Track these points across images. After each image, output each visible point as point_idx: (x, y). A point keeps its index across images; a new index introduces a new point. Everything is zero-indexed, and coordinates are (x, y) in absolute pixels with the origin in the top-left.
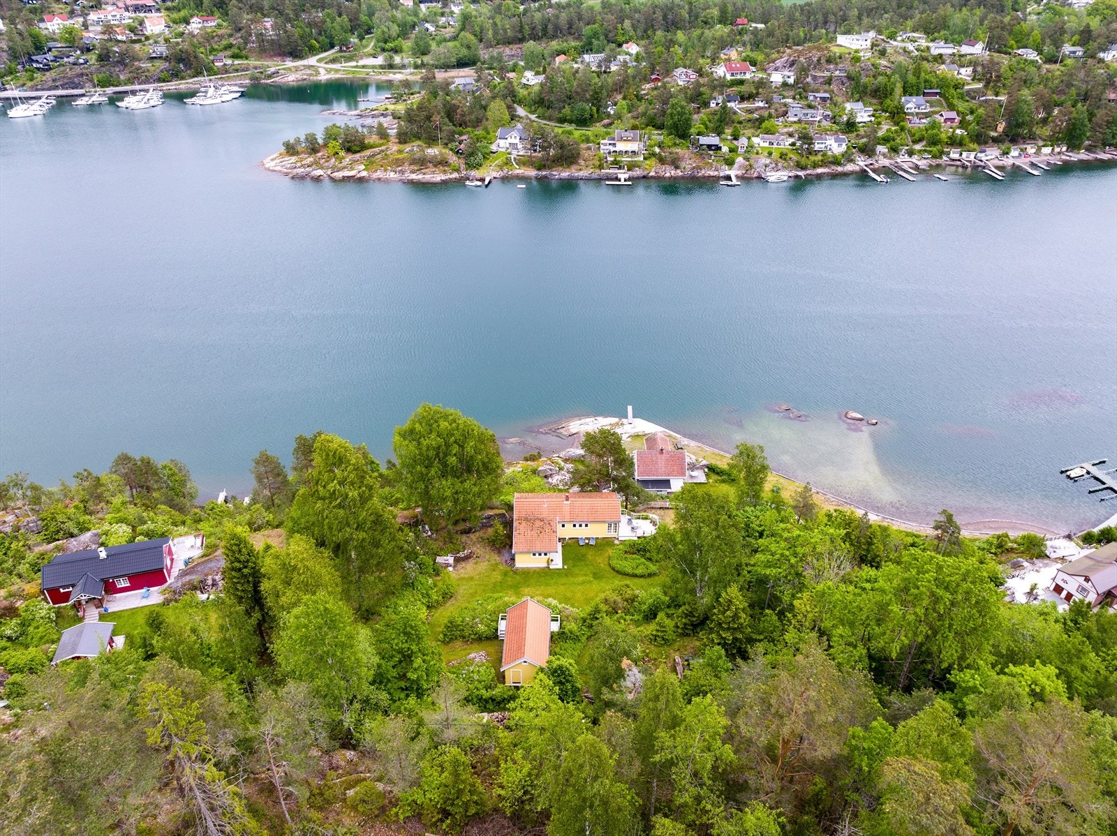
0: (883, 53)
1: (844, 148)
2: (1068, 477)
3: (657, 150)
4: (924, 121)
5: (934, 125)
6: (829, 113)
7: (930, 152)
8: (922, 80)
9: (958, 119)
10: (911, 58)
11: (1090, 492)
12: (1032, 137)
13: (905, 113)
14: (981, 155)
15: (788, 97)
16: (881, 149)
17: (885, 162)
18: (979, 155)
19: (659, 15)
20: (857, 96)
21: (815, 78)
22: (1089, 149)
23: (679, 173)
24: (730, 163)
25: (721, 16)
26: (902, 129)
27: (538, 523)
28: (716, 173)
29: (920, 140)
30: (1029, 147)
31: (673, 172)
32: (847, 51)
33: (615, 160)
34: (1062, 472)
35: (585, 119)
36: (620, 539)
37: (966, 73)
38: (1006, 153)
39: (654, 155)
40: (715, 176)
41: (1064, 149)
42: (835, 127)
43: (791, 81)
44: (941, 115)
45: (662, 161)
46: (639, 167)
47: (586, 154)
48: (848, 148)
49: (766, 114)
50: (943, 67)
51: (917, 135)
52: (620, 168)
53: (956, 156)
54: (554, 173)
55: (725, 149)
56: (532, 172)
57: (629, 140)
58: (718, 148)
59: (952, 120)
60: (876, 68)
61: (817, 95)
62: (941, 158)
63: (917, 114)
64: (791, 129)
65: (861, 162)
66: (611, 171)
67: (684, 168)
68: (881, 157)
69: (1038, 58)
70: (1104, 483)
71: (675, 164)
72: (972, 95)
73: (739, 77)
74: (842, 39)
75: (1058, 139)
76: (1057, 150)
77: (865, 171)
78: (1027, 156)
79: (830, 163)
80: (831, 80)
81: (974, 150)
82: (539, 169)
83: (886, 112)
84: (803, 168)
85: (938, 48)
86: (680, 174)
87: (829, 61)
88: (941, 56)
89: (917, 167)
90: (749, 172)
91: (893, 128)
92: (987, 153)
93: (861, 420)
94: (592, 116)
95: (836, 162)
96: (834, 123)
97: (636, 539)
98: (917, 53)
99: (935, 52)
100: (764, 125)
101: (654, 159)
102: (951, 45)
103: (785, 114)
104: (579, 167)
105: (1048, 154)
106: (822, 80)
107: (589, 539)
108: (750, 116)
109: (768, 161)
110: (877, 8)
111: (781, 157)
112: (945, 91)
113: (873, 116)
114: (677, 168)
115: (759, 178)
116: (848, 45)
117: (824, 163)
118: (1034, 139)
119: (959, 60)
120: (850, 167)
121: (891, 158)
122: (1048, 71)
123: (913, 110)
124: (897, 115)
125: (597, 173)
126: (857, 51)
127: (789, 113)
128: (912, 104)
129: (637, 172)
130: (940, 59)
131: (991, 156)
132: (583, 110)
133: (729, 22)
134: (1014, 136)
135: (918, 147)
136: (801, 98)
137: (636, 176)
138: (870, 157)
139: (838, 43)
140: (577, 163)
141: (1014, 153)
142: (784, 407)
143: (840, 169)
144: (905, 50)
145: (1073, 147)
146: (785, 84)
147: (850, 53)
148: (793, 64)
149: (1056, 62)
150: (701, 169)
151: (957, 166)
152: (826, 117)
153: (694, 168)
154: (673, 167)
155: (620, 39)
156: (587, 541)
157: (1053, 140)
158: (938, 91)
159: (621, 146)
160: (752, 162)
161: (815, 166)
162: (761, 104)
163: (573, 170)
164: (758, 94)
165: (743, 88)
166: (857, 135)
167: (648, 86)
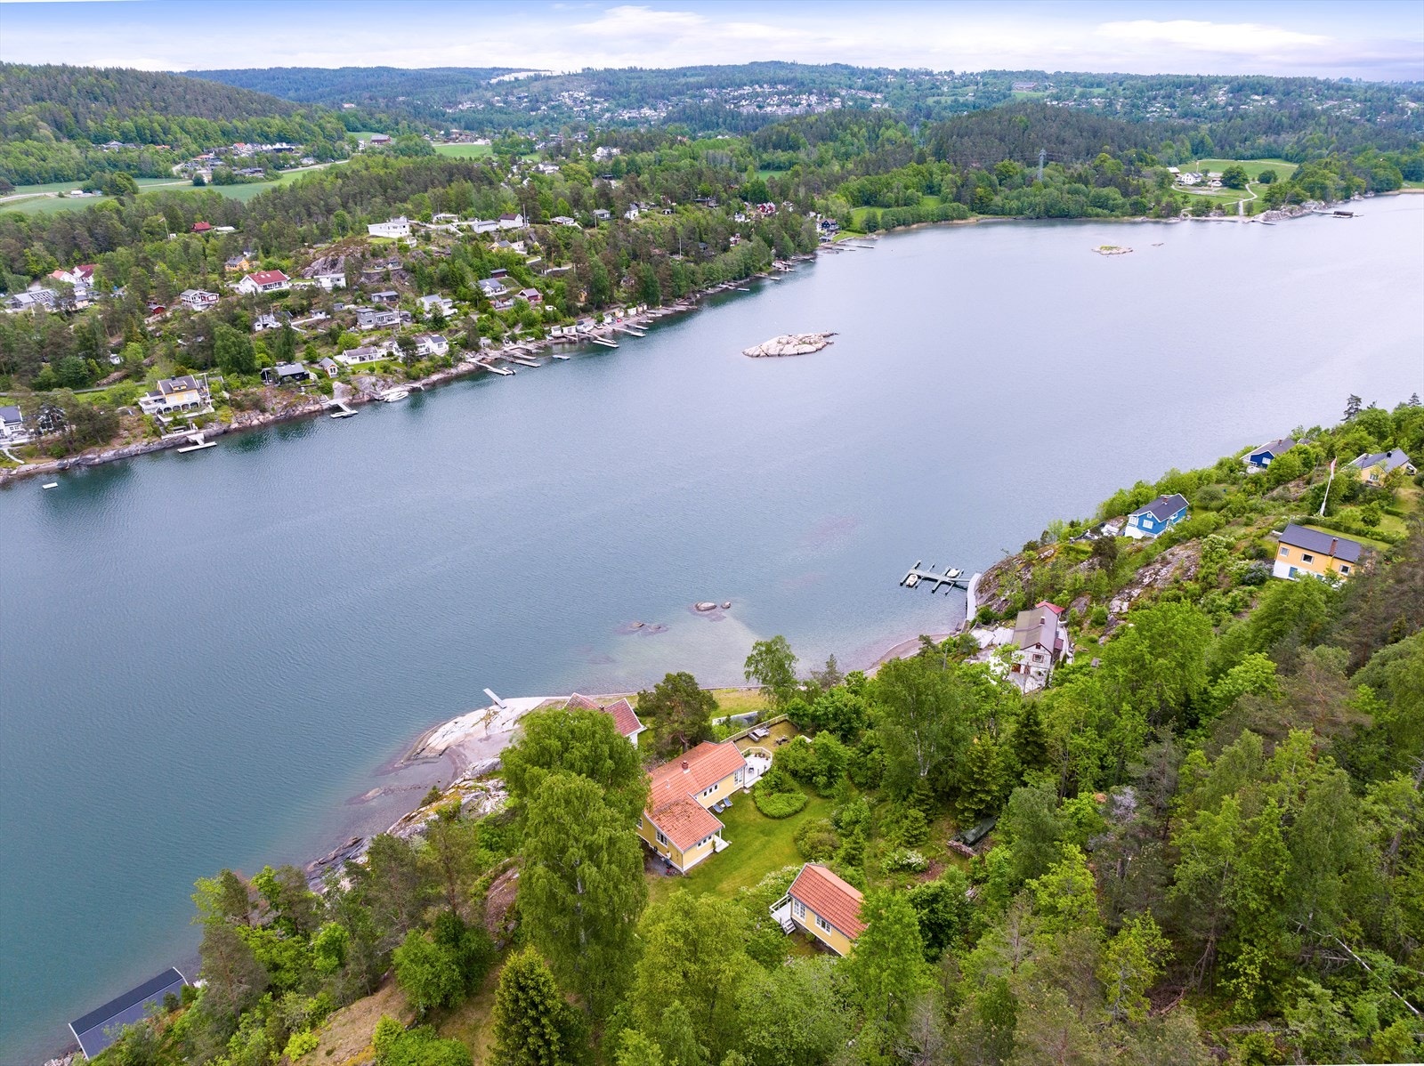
0: (427, 238)
1: (445, 347)
2: (909, 586)
3: (226, 395)
4: (507, 303)
5: (520, 306)
6: (406, 312)
7: (531, 334)
8: (486, 261)
9: (540, 296)
10: (458, 239)
11: (933, 592)
12: (613, 302)
13: (487, 298)
14: (580, 328)
15: (347, 303)
16: (484, 341)
17: (494, 354)
18: (579, 328)
19: (81, 230)
20: (426, 289)
21: (368, 276)
22: (666, 304)
23: (269, 417)
24: (328, 391)
25: (171, 222)
26: (493, 315)
27: (677, 810)
28: (317, 407)
29: (515, 324)
30: (616, 311)
31: (261, 417)
32: (390, 241)
33: (175, 419)
34: (902, 584)
35: (84, 378)
36: (747, 786)
37: (518, 247)
38: (600, 321)
39: (223, 401)
40: (318, 411)
41: (645, 307)
42: (422, 327)
43: (343, 283)
44: (522, 294)
45: (239, 407)
46: (212, 421)
47: (125, 421)
48: (451, 346)
49: (334, 325)
50: (496, 245)
51: (510, 321)
52: (188, 428)
53: (558, 333)
54: (90, 456)
55: (313, 376)
56: (54, 464)
57: (184, 390)
58: (304, 377)
59: (535, 297)
60: (430, 255)
61: (382, 294)
62: (545, 338)
63: (497, 297)
64: (373, 339)
65: (471, 361)
66: (175, 435)
67: (273, 409)
68: (487, 350)
69: (576, 224)
70: (936, 581)
71: (259, 406)
72: (536, 269)
73: (275, 289)
74: (374, 229)
75: (637, 299)
76: (640, 309)
77: (481, 367)
78: (619, 320)
79: (440, 366)
80: (389, 275)
81: (572, 324)
82: (61, 457)
83: (465, 301)
84: (416, 379)
85: (480, 227)
86: (272, 417)
87: (374, 255)
88: (487, 233)
89: (529, 352)
90: (356, 397)
91: (484, 316)
92: (586, 324)
93: (714, 607)
94: (92, 371)
95: (445, 364)
96: (417, 322)
97: (761, 778)
98: (461, 234)
99: (481, 230)
100: (340, 340)
101: (226, 407)
102: (492, 221)
103: (355, 322)
104: (124, 441)
105: (636, 315)
106: (377, 277)
107: (722, 802)
108: (315, 332)
109: (373, 379)
110: (361, 193)
111: (385, 372)
112: (510, 269)
113: (454, 307)
114: (263, 411)
115: (372, 400)
116: (387, 235)
117: (437, 369)
118: (615, 303)
119: (508, 236)
120: (463, 367)
121: (497, 349)
122: (592, 236)
123: (491, 294)
124: (479, 301)
125: (156, 443)
126: (400, 240)
127: (360, 321)
128: (488, 287)
129: (214, 428)
130: (486, 236)
131: (588, 326)
132: (77, 365)
133: (184, 229)
134: (599, 303)
135: (517, 331)
136: (364, 301)
137: (213, 433)
138: (477, 351)
139: (371, 233)
140: (117, 436)
141: (608, 319)
142: (636, 625)
143: (453, 371)
144: (447, 231)
145: (652, 304)
146: (336, 289)
147: (394, 243)
148: (335, 265)
149: (593, 226)
150: (295, 406)
151: (563, 343)
152: (405, 317)
153: (286, 406)
154: (258, 412)
155: (37, 268)
156: (723, 806)
157: (633, 300)
158: (504, 270)
159: (173, 401)
160: (355, 384)
161: (428, 374)
162: (322, 316)
163: (118, 447)
164: (310, 305)
165: (289, 301)
166: (450, 331)
167: (151, 320)
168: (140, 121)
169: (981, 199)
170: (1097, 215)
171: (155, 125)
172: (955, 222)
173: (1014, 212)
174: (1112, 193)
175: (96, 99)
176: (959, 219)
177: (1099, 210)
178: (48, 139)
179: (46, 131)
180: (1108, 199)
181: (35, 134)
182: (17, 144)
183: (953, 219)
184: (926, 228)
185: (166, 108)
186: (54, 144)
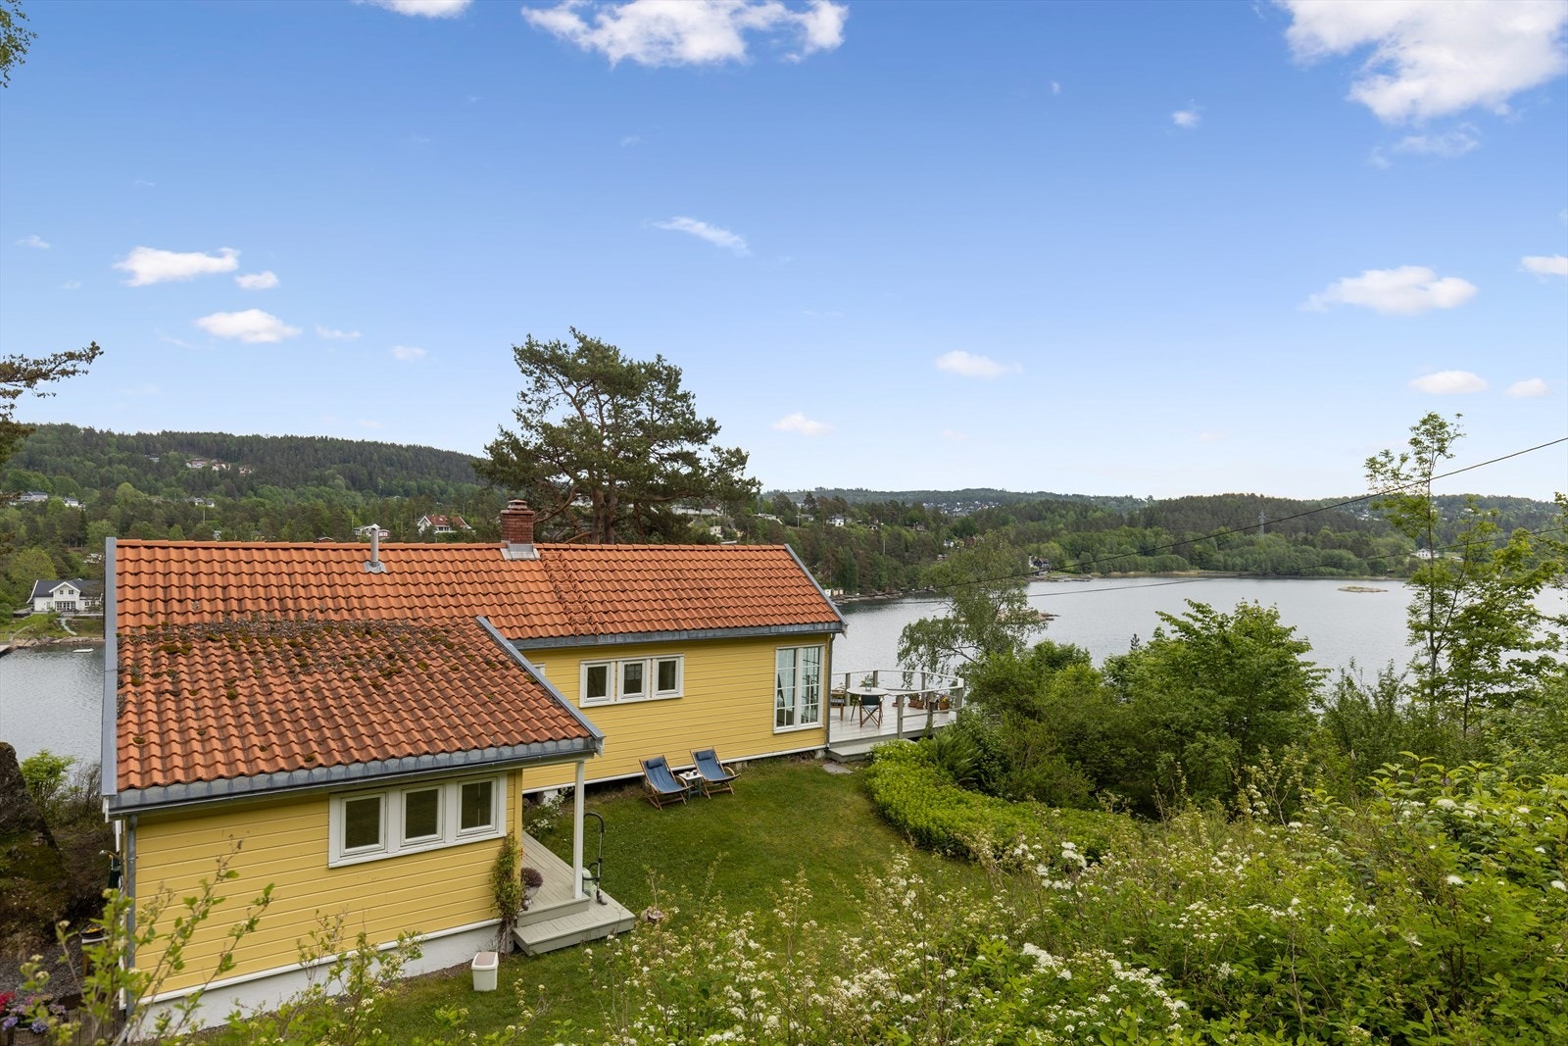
76: (835, 592)
145: (849, 590)
168: (423, 482)
169: (1200, 555)
170: (1332, 574)
171: (435, 486)
172: (1175, 572)
173: (1238, 568)
174: (1349, 555)
175: (392, 465)
176: (1178, 570)
177: (1335, 570)
178: (341, 488)
179: (340, 481)
180: (1341, 559)
181: (330, 483)
182: (312, 488)
183: (1172, 569)
184: (1144, 576)
185: (449, 476)
186: (344, 491)
